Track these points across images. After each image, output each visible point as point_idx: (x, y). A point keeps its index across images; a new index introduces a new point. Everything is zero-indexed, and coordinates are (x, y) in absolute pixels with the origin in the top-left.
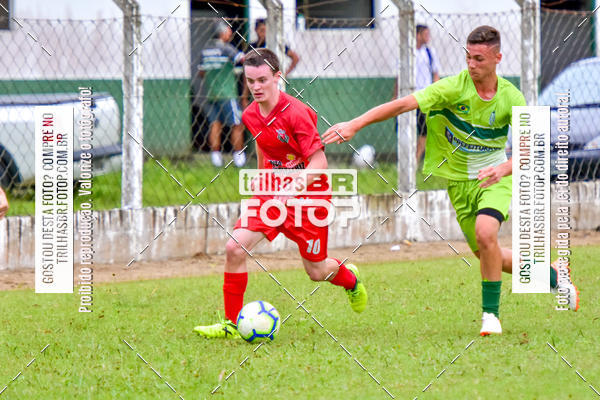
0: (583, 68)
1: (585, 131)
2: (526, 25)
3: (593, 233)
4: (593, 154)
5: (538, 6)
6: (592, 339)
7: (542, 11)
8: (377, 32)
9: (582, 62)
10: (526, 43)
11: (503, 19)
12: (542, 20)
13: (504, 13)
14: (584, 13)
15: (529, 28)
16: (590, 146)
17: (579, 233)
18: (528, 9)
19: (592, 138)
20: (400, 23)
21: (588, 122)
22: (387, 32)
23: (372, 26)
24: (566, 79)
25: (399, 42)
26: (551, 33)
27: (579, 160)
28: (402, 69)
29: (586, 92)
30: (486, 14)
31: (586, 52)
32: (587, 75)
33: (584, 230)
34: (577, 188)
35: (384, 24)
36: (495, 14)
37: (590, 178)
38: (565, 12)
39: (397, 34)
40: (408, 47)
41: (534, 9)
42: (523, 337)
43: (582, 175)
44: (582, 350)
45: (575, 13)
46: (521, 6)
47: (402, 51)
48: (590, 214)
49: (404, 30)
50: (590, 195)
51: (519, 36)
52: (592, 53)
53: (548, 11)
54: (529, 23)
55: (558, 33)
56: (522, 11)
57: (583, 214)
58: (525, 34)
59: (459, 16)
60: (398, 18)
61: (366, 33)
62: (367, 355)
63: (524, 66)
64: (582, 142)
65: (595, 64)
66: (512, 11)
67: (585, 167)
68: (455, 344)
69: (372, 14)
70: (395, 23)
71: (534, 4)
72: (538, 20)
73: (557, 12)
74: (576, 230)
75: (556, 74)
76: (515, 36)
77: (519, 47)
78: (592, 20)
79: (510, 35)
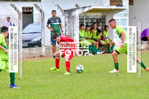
0: (31, 25)
1: (31, 38)
2: (19, 17)
3: (33, 58)
4: (33, 42)
5: (22, 13)
6: (33, 79)
7: (23, 14)
9: (31, 24)
11: (15, 16)
12: (23, 16)
13: (15, 15)
14: (31, 15)
15: (20, 18)
16: (32, 41)
17: (30, 58)
18: (20, 14)
19: (33, 39)
21: (32, 36)
24: (27, 28)
26: (24, 19)
27: (30, 43)
29: (31, 30)
32: (31, 27)
33: (31, 57)
34: (30, 49)
36: (13, 15)
37: (32, 47)
38: (27, 14)
41: (21, 14)
43: (31, 46)
44: (31, 81)
45: (29, 15)
46: (18, 13)
48: (32, 54)
50: (32, 50)
51: (18, 19)
52: (32, 22)
53: (24, 14)
54: (20, 17)
55: (26, 18)
56: (19, 14)
57: (31, 54)
58: (19, 19)
59: (6, 15)
63: (19, 25)
64: (31, 40)
65: (33, 25)
66: (17, 14)
67: (31, 45)
68: (6, 80)
71: (21, 13)
72: (22, 16)
73: (25, 14)
74: (30, 57)
75: (25, 27)
76: (17, 19)
77: (18, 21)
78: (33, 16)
79: (16, 19)
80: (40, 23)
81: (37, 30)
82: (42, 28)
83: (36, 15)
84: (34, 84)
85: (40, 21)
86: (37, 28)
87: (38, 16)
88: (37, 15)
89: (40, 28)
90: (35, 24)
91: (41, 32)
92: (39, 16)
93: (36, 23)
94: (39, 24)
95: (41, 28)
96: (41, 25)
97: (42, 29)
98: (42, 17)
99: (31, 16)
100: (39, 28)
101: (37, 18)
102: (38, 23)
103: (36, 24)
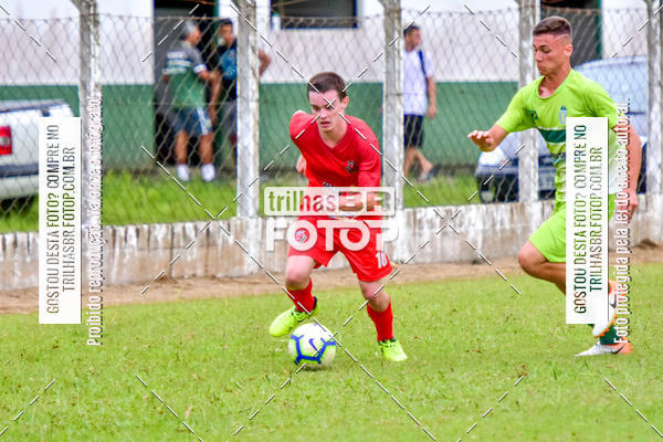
0: (587, 72)
2: (525, 25)
5: (538, 3)
6: (598, 371)
7: (542, 9)
8: (359, 32)
9: (587, 66)
10: (525, 44)
11: (499, 17)
13: (500, 12)
14: (589, 12)
15: (528, 28)
18: (527, 6)
20: (385, 22)
22: (371, 33)
23: (355, 26)
25: (384, 44)
28: (388, 73)
30: (481, 13)
31: (591, 54)
35: (367, 23)
36: (490, 12)
38: (568, 10)
39: (382, 34)
40: (394, 48)
41: (533, 7)
42: (521, 370)
44: (587, 384)
45: (579, 11)
46: (520, 3)
47: (388, 53)
49: (390, 30)
51: (517, 37)
52: (597, 53)
53: (549, 9)
54: (528, 22)
56: (520, 9)
58: (524, 34)
59: (451, 15)
60: (383, 17)
61: (348, 34)
62: (349, 389)
63: (523, 70)
65: (600, 67)
66: (509, 9)
68: (447, 377)
69: (354, 13)
70: (380, 22)
72: (538, 19)
73: (559, 9)
76: (513, 39)
77: (517, 48)
78: (598, 19)
79: (508, 36)
80: (637, 59)
81: (624, 94)
82: (650, 85)
83: (618, 11)
84: (603, 403)
85: (641, 46)
86: (625, 88)
87: (627, 18)
88: (622, 12)
89: (640, 88)
90: (610, 66)
91: (645, 107)
92: (636, 17)
93: (621, 61)
94: (632, 63)
95: (645, 85)
96: (645, 69)
97: (651, 91)
98: (649, 23)
99: (589, 18)
100: (635, 87)
101: (625, 27)
102: (630, 60)
103: (620, 66)
